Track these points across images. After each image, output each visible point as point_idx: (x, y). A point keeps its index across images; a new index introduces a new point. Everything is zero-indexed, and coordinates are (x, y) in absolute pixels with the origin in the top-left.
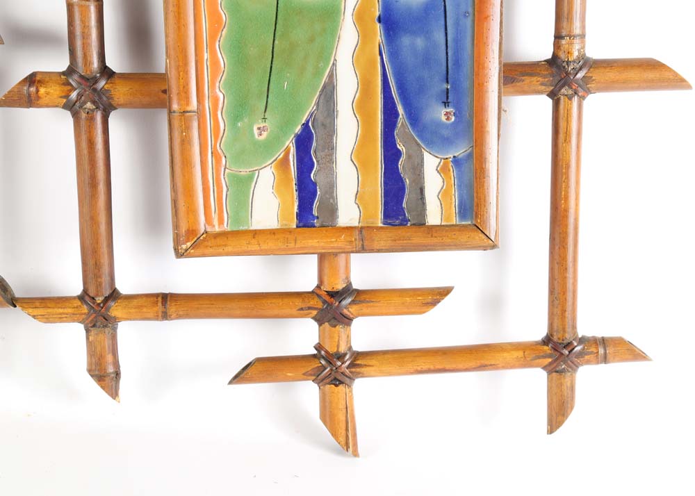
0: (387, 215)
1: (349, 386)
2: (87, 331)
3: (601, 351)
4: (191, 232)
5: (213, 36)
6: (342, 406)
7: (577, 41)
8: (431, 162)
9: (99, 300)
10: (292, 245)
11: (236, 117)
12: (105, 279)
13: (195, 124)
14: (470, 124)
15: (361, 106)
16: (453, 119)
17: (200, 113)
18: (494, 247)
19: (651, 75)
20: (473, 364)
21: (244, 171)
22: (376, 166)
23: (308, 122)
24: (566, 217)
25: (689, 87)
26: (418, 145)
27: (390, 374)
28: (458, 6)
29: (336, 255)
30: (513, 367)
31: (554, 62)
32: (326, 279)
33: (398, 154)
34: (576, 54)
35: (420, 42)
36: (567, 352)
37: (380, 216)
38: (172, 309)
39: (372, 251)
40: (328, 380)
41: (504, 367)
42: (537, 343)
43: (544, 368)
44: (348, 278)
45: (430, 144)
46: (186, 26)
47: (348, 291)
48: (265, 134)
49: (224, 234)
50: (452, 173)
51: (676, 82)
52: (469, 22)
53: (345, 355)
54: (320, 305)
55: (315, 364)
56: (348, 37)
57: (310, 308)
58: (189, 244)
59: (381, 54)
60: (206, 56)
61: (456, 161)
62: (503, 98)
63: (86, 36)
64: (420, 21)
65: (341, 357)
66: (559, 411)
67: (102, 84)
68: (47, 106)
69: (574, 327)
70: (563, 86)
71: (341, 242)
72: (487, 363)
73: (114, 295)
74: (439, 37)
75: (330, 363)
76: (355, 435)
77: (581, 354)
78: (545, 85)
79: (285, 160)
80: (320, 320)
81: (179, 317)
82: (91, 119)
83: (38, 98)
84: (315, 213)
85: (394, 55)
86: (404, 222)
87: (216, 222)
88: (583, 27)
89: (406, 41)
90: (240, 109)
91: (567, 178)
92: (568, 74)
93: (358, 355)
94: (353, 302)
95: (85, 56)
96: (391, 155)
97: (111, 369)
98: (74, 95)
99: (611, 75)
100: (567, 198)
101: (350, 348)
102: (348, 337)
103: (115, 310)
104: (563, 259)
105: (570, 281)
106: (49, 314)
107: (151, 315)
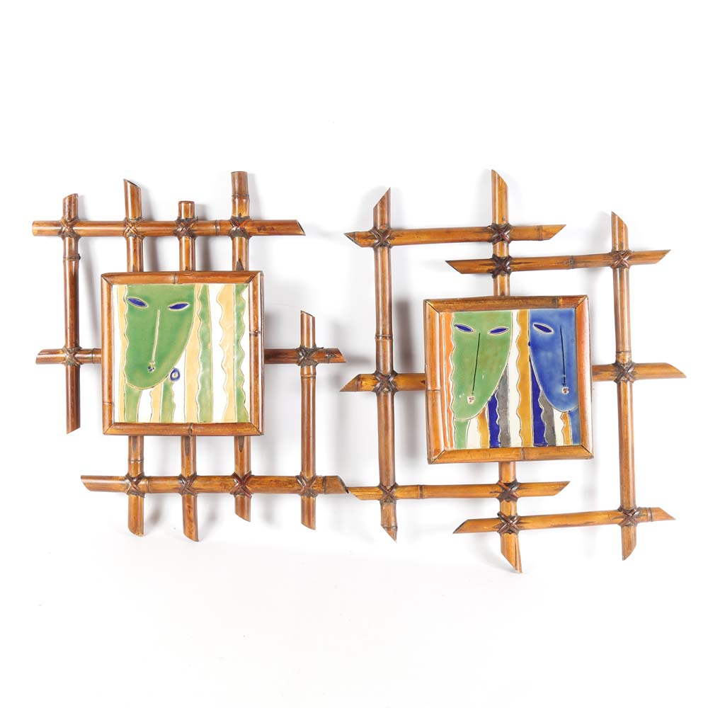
0: (536, 441)
1: (517, 534)
2: (382, 504)
3: (649, 515)
4: (437, 450)
5: (448, 354)
6: (513, 545)
7: (627, 354)
8: (557, 414)
9: (388, 488)
10: (488, 457)
11: (458, 393)
12: (391, 478)
13: (439, 396)
14: (576, 395)
15: (521, 387)
16: (568, 392)
17: (442, 391)
18: (591, 457)
19: (666, 371)
20: (581, 522)
21: (463, 420)
22: (529, 417)
23: (494, 395)
24: (627, 443)
25: (685, 377)
26: (550, 405)
27: (539, 528)
28: (568, 337)
29: (508, 463)
30: (602, 524)
31: (616, 364)
32: (503, 477)
33: (541, 410)
34: (627, 360)
35: (550, 355)
36: (631, 515)
37: (532, 441)
38: (425, 493)
39: (528, 460)
40: (506, 531)
41: (599, 524)
42: (615, 511)
43: (619, 524)
44: (515, 476)
45: (557, 405)
46: (435, 349)
47: (515, 483)
48: (473, 401)
49: (453, 452)
50: (569, 419)
51: (678, 374)
52: (574, 345)
53: (514, 517)
54: (501, 490)
55: (499, 522)
56: (514, 352)
57: (495, 492)
58: (436, 457)
59: (530, 361)
60: (444, 363)
61: (570, 413)
62: (593, 383)
63: (385, 356)
64: (550, 344)
65: (512, 518)
66: (628, 547)
67: (391, 379)
68: (366, 390)
69: (634, 501)
70: (622, 376)
71: (512, 455)
72: (590, 521)
73: (395, 486)
74: (559, 352)
75: (506, 521)
76: (520, 561)
77: (638, 516)
78: (612, 375)
79: (483, 414)
80: (500, 499)
81: (429, 497)
82: (386, 396)
83: (362, 386)
84: (499, 441)
85: (537, 361)
86: (545, 445)
87: (449, 445)
88: (630, 348)
89: (542, 354)
90: (460, 389)
91: (627, 423)
92: (624, 370)
93: (520, 518)
94: (518, 489)
95: (385, 365)
96: (537, 411)
97: (393, 524)
98: (378, 385)
99: (645, 371)
100: (627, 433)
101: (517, 514)
102: (516, 508)
103: (396, 493)
104: (627, 464)
105: (631, 477)
106: (365, 495)
107: (414, 495)
